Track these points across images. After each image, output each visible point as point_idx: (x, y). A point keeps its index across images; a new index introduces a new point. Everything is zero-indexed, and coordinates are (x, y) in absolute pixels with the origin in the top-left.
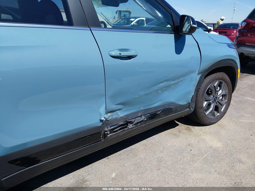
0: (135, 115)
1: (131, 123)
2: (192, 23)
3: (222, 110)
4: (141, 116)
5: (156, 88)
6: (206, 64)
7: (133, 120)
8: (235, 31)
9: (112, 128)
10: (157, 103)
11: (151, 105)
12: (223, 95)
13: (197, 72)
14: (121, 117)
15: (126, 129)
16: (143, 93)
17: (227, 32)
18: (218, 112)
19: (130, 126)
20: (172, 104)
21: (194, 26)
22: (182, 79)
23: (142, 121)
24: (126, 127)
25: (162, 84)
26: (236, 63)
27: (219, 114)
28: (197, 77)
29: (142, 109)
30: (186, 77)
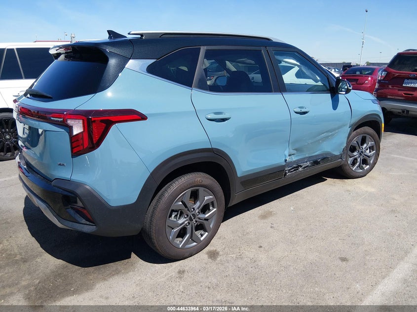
0: (303, 160)
1: (301, 166)
2: (348, 85)
3: (371, 162)
4: (307, 162)
5: (319, 138)
6: (355, 119)
7: (302, 164)
8: (370, 78)
9: (290, 168)
10: (317, 152)
11: (314, 153)
12: (370, 148)
13: (348, 126)
14: (294, 161)
15: (298, 171)
16: (310, 141)
17: (358, 79)
18: (367, 164)
19: (300, 169)
20: (329, 153)
21: (350, 88)
22: (337, 131)
23: (308, 166)
24: (298, 169)
25: (323, 135)
26: (380, 118)
27: (368, 166)
28: (348, 130)
29: (307, 156)
30: (340, 130)
